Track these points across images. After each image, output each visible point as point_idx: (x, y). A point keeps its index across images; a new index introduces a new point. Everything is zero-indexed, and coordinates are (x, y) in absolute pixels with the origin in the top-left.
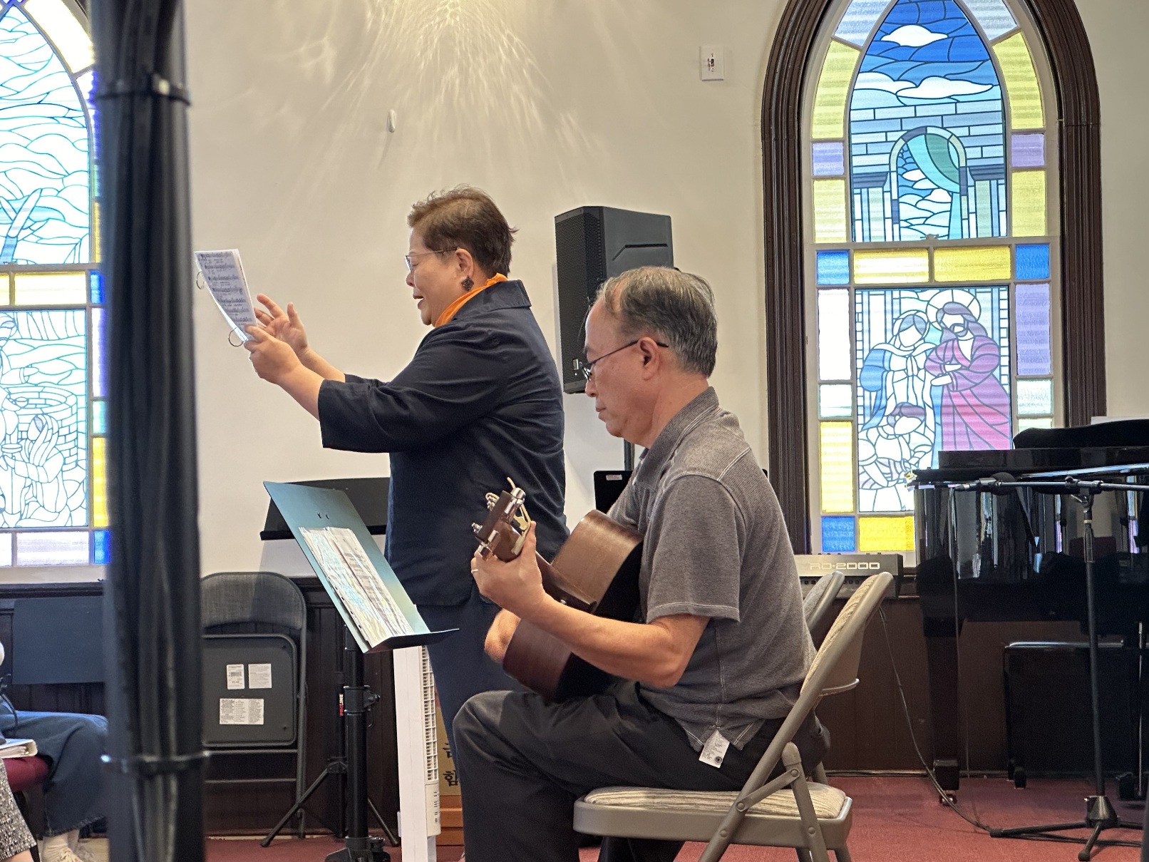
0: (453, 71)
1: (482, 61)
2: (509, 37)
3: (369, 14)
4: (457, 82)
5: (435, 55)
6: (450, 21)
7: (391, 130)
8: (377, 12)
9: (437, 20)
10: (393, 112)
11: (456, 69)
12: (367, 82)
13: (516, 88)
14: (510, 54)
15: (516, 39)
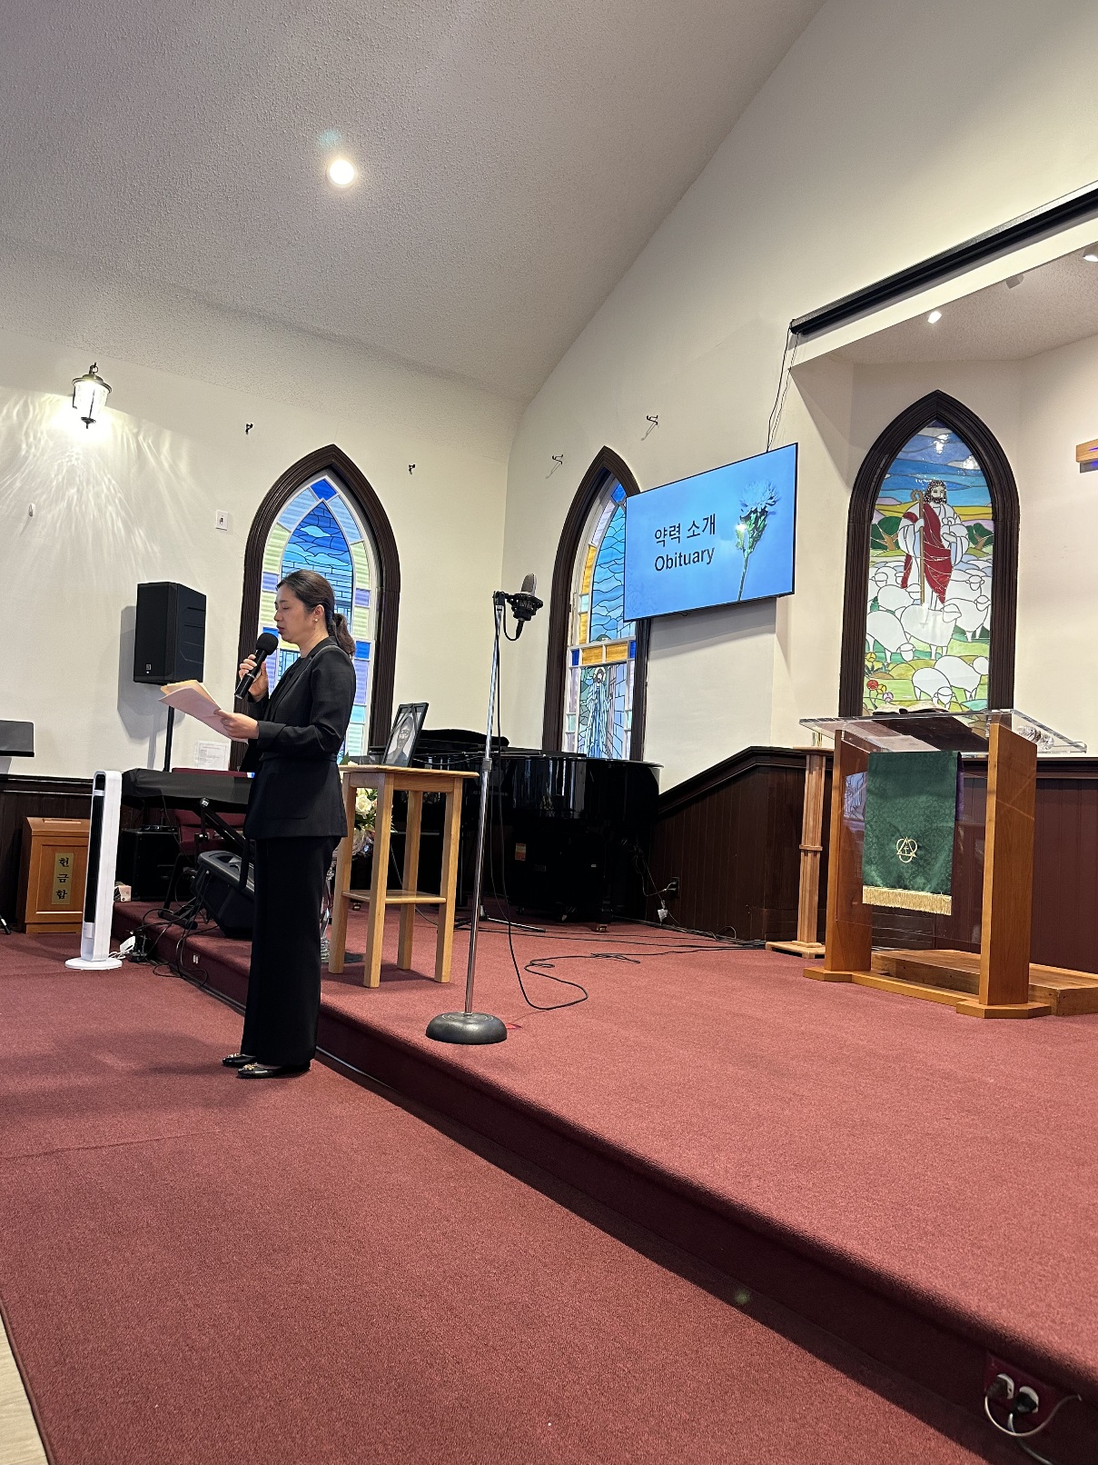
0: (73, 491)
1: (92, 489)
2: (109, 479)
3: (24, 446)
4: (75, 497)
5: (63, 479)
6: (74, 462)
7: (31, 515)
8: (29, 446)
9: (67, 459)
10: (33, 505)
11: (75, 489)
12: (18, 484)
13: (110, 508)
14: (109, 489)
15: (113, 482)
